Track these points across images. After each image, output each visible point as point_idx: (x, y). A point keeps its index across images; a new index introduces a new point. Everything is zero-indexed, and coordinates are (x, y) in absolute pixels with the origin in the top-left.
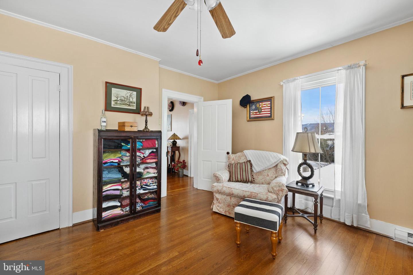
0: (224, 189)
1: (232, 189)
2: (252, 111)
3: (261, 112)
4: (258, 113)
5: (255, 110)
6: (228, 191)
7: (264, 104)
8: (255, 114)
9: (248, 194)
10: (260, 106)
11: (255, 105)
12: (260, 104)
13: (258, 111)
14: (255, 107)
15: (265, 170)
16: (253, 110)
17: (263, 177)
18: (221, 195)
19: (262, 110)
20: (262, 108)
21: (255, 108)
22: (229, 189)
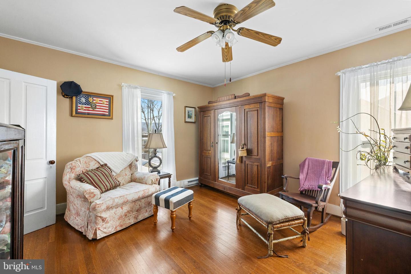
0: (117, 201)
1: (125, 196)
2: (80, 104)
3: (96, 108)
4: (90, 109)
5: (85, 105)
6: (122, 201)
7: (100, 101)
8: (85, 109)
9: (142, 193)
10: (94, 101)
11: (85, 99)
12: (94, 99)
13: (91, 106)
14: (85, 100)
15: (122, 170)
16: (83, 104)
17: (123, 177)
18: (109, 211)
19: (97, 107)
20: (97, 104)
21: (85, 102)
22: (122, 197)
